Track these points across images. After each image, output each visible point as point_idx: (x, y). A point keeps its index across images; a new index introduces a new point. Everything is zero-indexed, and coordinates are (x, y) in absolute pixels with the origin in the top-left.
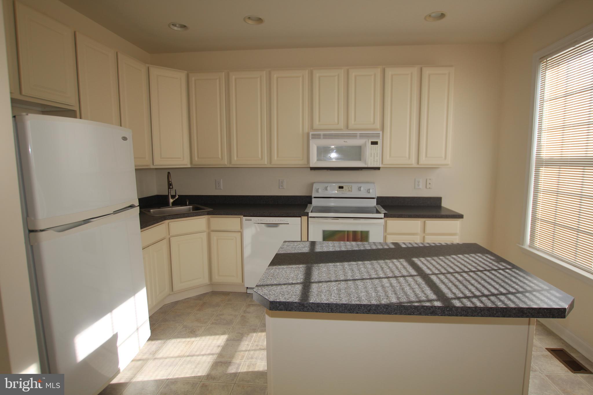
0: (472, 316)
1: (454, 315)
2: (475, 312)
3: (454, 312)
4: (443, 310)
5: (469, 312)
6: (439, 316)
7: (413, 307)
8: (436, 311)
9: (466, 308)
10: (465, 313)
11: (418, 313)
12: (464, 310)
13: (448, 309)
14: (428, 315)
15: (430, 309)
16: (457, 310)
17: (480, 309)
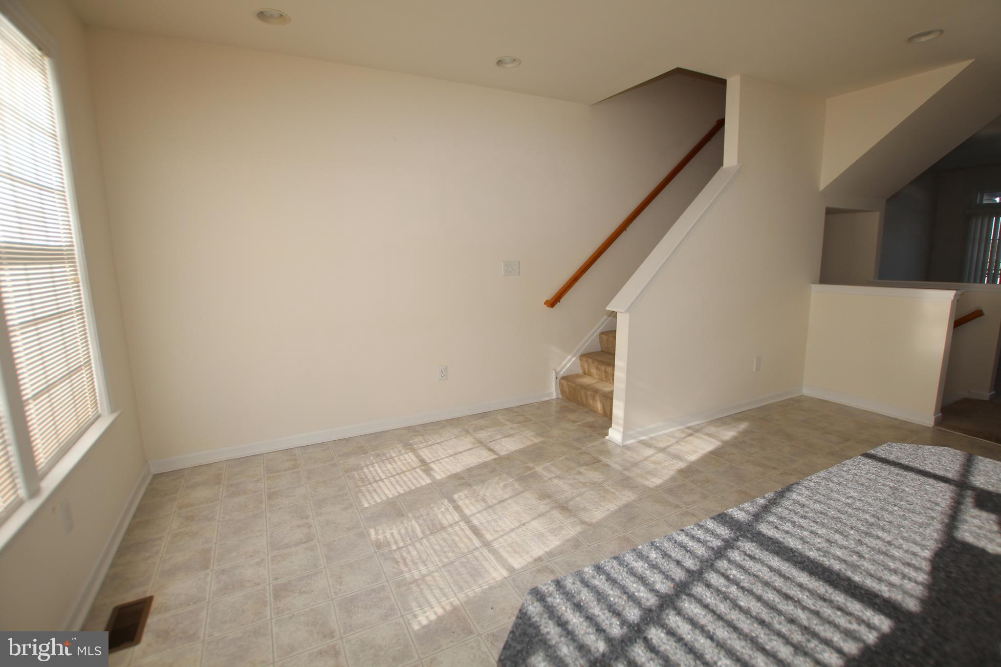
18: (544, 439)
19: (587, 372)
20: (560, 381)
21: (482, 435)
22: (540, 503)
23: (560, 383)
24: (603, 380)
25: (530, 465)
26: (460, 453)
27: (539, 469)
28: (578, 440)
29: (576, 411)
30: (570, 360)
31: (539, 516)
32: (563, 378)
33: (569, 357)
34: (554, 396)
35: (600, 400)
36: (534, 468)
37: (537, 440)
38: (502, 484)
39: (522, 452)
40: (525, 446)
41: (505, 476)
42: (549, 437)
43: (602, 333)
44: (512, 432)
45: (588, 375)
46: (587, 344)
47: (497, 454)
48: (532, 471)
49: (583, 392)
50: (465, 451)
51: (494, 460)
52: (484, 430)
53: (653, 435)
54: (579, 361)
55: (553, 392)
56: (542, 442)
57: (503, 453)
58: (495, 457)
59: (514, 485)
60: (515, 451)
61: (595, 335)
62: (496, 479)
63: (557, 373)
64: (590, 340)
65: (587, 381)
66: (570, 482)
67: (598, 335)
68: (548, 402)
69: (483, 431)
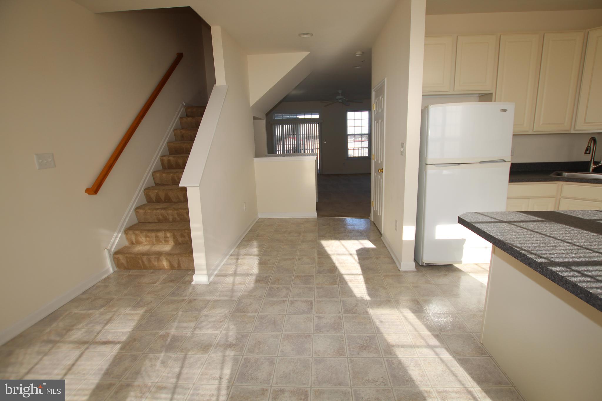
0: (558, 284)
1: (543, 275)
2: (561, 282)
3: (544, 271)
4: (537, 265)
5: (556, 279)
6: (533, 269)
7: (518, 252)
8: (532, 263)
9: (554, 273)
10: (552, 278)
11: (521, 259)
12: (552, 274)
13: (540, 267)
14: (526, 265)
15: (528, 260)
16: (547, 271)
17: (566, 281)
18: (145, 308)
19: (134, 242)
20: (113, 256)
21: (77, 334)
22: (210, 354)
23: (114, 258)
24: (154, 244)
25: (162, 333)
26: (73, 365)
27: (173, 332)
28: (173, 294)
29: (144, 275)
30: (117, 237)
31: (222, 363)
32: (116, 253)
33: (115, 234)
34: (111, 271)
35: (167, 259)
36: (169, 334)
37: (141, 311)
38: (158, 363)
39: (139, 327)
40: (136, 322)
41: (151, 355)
42: (148, 304)
43: (137, 209)
44: (107, 317)
45: (136, 244)
46: (127, 220)
47: (119, 343)
48: (170, 337)
49: (145, 259)
50: (77, 360)
51: (122, 349)
52: (72, 330)
53: (219, 268)
54: (124, 236)
55: (109, 267)
56: (146, 311)
57: (124, 338)
58: (118, 346)
59: (171, 357)
60: (132, 331)
61: (132, 211)
62: (147, 363)
63: (109, 251)
64: (129, 216)
65: (139, 248)
66: (210, 326)
67: (134, 210)
68: (108, 278)
69: (72, 332)
